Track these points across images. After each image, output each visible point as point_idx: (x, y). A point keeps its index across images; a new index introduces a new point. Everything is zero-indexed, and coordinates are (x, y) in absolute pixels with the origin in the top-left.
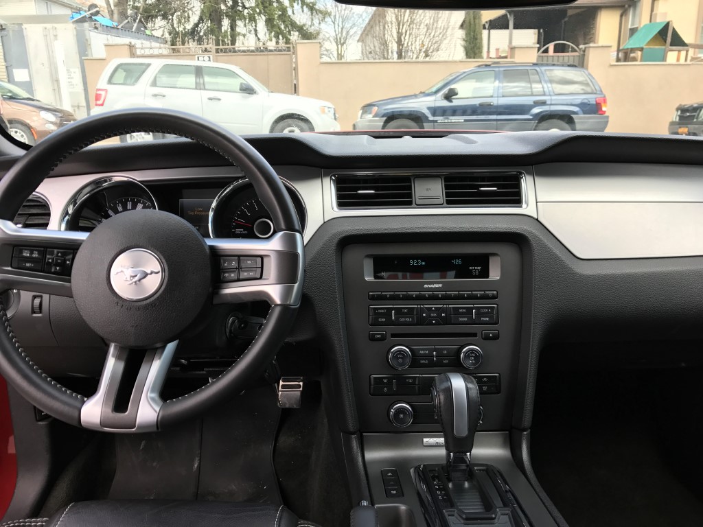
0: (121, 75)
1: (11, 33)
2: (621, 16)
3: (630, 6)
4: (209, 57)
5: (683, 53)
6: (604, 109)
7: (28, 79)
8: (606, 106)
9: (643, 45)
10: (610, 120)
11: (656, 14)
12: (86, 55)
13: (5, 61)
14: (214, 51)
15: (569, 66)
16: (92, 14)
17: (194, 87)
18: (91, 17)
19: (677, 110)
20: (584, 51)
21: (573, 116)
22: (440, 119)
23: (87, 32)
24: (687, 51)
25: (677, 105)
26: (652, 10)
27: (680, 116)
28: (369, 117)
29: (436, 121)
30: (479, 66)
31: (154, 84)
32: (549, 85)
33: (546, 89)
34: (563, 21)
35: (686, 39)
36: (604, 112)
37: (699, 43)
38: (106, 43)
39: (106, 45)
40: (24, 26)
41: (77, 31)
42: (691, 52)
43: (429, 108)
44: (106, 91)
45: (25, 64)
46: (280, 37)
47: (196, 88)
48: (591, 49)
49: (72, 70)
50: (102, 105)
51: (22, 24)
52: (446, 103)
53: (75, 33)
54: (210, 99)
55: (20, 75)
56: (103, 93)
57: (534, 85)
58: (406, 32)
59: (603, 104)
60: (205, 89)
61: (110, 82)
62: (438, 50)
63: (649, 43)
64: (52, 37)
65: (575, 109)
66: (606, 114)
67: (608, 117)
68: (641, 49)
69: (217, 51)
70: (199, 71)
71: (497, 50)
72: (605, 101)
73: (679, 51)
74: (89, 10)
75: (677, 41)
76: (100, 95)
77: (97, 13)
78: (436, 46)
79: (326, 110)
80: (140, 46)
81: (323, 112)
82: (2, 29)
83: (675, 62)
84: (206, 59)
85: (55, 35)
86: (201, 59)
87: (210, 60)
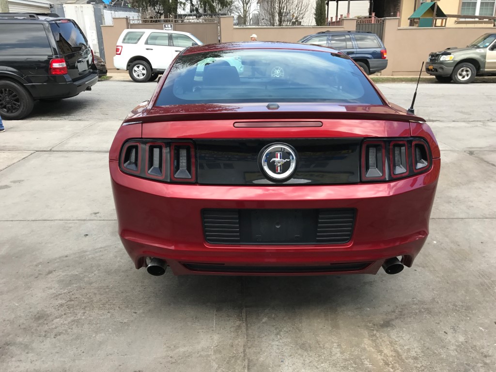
1: (56, 9)
4: (171, 25)
5: (444, 20)
6: (385, 56)
8: (386, 54)
9: (419, 17)
10: (388, 62)
12: (102, 24)
14: (174, 21)
15: (367, 32)
17: (168, 44)
19: (430, 55)
20: (383, 21)
21: (368, 60)
23: (102, 10)
24: (446, 20)
25: (430, 53)
27: (430, 59)
30: (319, 33)
31: (147, 43)
32: (356, 42)
33: (354, 46)
35: (445, 13)
36: (385, 57)
37: (460, 14)
38: (113, 16)
39: (114, 18)
40: (64, 5)
41: (94, 8)
42: (453, 19)
44: (122, 47)
46: (207, 4)
47: (169, 45)
48: (387, 20)
49: (92, 31)
50: (120, 54)
51: (62, 4)
53: (93, 10)
56: (120, 48)
57: (348, 43)
58: (284, 7)
59: (384, 54)
60: (173, 46)
61: (124, 42)
62: (303, 18)
63: (422, 16)
64: (80, 12)
65: (369, 56)
66: (386, 59)
67: (387, 60)
68: (419, 19)
70: (170, 37)
71: (342, 15)
72: (386, 52)
73: (442, 20)
75: (440, 14)
76: (118, 49)
78: (301, 16)
80: (132, 19)
82: (51, 7)
83: (440, 25)
84: (169, 26)
85: (82, 11)
86: (166, 26)
87: (171, 27)
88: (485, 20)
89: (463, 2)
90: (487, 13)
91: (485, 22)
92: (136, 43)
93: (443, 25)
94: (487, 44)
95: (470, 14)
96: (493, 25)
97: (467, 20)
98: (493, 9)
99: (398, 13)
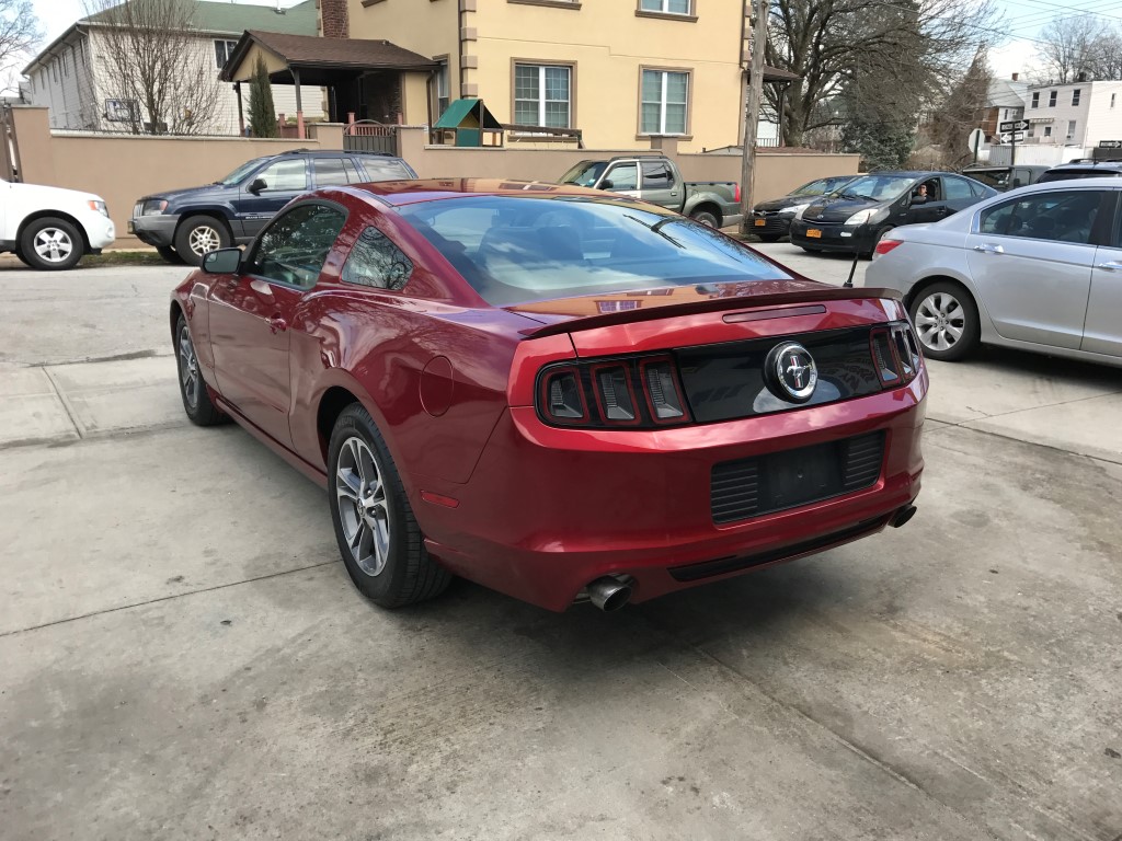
2: (428, 83)
3: (436, 72)
5: (498, 135)
9: (456, 125)
11: (466, 85)
20: (395, 132)
22: (247, 215)
24: (502, 134)
26: (461, 81)
28: (156, 213)
29: (244, 218)
30: (284, 153)
34: (358, 78)
35: (500, 121)
37: (514, 124)
42: (507, 133)
43: (232, 202)
52: (251, 196)
57: (350, 174)
63: (461, 124)
68: (456, 130)
73: (494, 133)
75: (491, 123)
79: (97, 204)
81: (93, 208)
83: (491, 144)
88: (564, 135)
89: (517, 102)
90: (558, 123)
91: (566, 141)
93: (498, 143)
94: (592, 181)
95: (531, 123)
96: (577, 144)
97: (535, 134)
98: (567, 114)
99: (400, 117)
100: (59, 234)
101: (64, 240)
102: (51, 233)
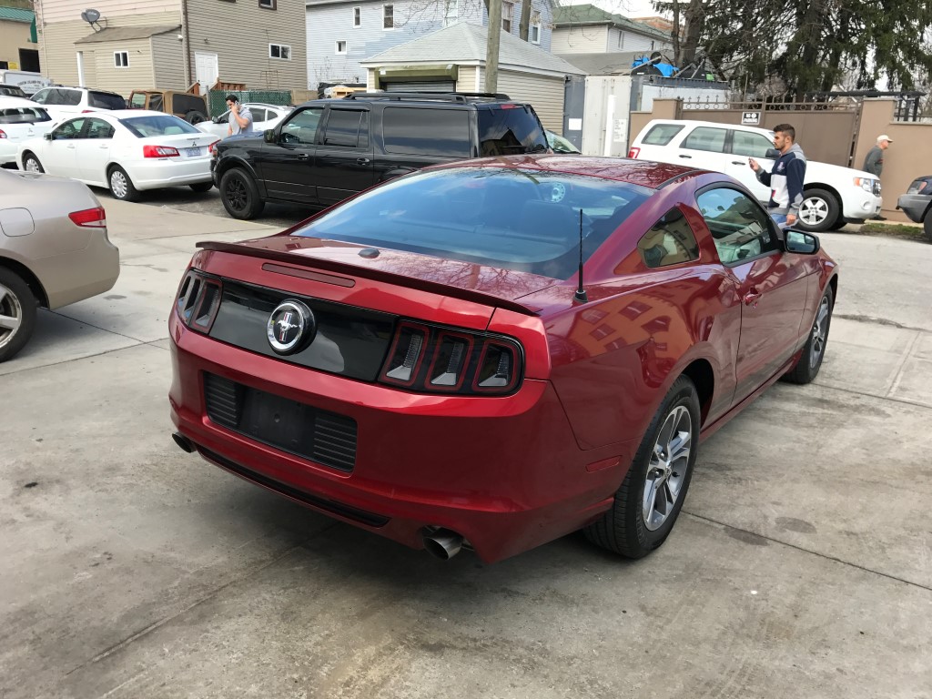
0: (659, 132)
1: (574, 84)
4: (757, 115)
7: (580, 129)
12: (636, 110)
13: (564, 110)
14: (764, 107)
16: (653, 62)
17: (721, 150)
18: (651, 65)
23: (641, 85)
28: (915, 193)
31: (684, 145)
38: (657, 97)
39: (655, 100)
40: (587, 78)
41: (632, 82)
44: (639, 149)
45: (580, 115)
47: (723, 152)
49: (620, 121)
51: (584, 76)
54: (735, 163)
55: (574, 124)
56: (636, 151)
60: (731, 153)
61: (644, 141)
64: (610, 89)
69: (767, 108)
74: (651, 58)
77: (659, 61)
79: (862, 181)
81: (858, 184)
82: (567, 81)
84: (754, 115)
85: (612, 88)
86: (748, 116)
87: (757, 117)
92: (665, 144)
100: (821, 203)
101: (823, 208)
102: (815, 202)
